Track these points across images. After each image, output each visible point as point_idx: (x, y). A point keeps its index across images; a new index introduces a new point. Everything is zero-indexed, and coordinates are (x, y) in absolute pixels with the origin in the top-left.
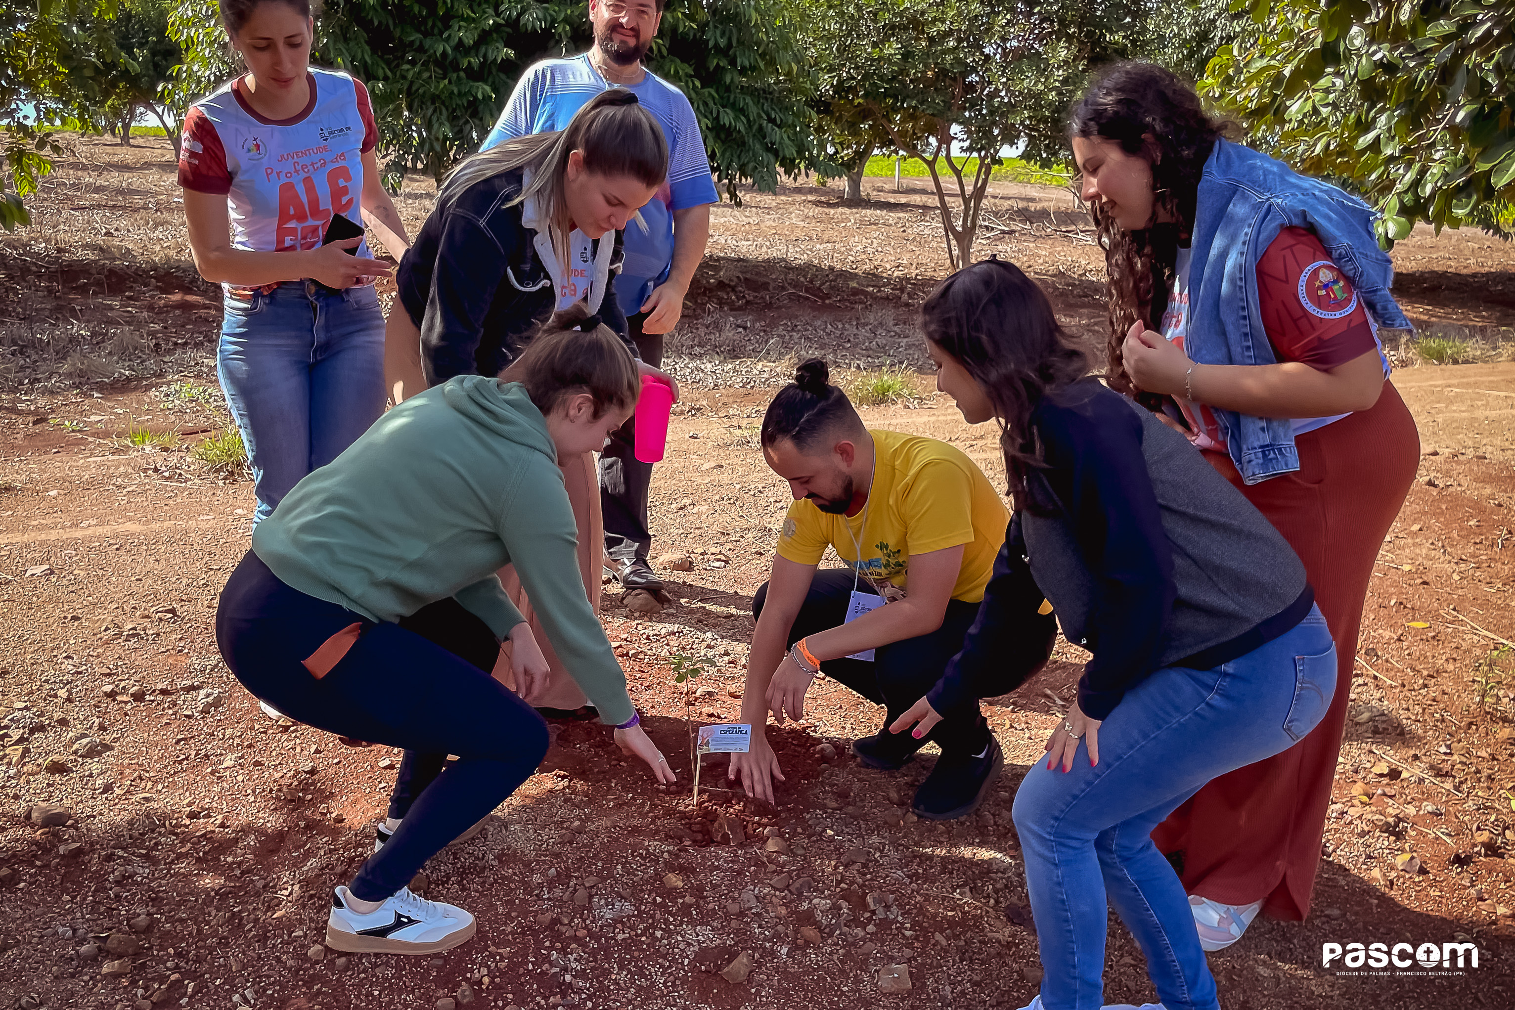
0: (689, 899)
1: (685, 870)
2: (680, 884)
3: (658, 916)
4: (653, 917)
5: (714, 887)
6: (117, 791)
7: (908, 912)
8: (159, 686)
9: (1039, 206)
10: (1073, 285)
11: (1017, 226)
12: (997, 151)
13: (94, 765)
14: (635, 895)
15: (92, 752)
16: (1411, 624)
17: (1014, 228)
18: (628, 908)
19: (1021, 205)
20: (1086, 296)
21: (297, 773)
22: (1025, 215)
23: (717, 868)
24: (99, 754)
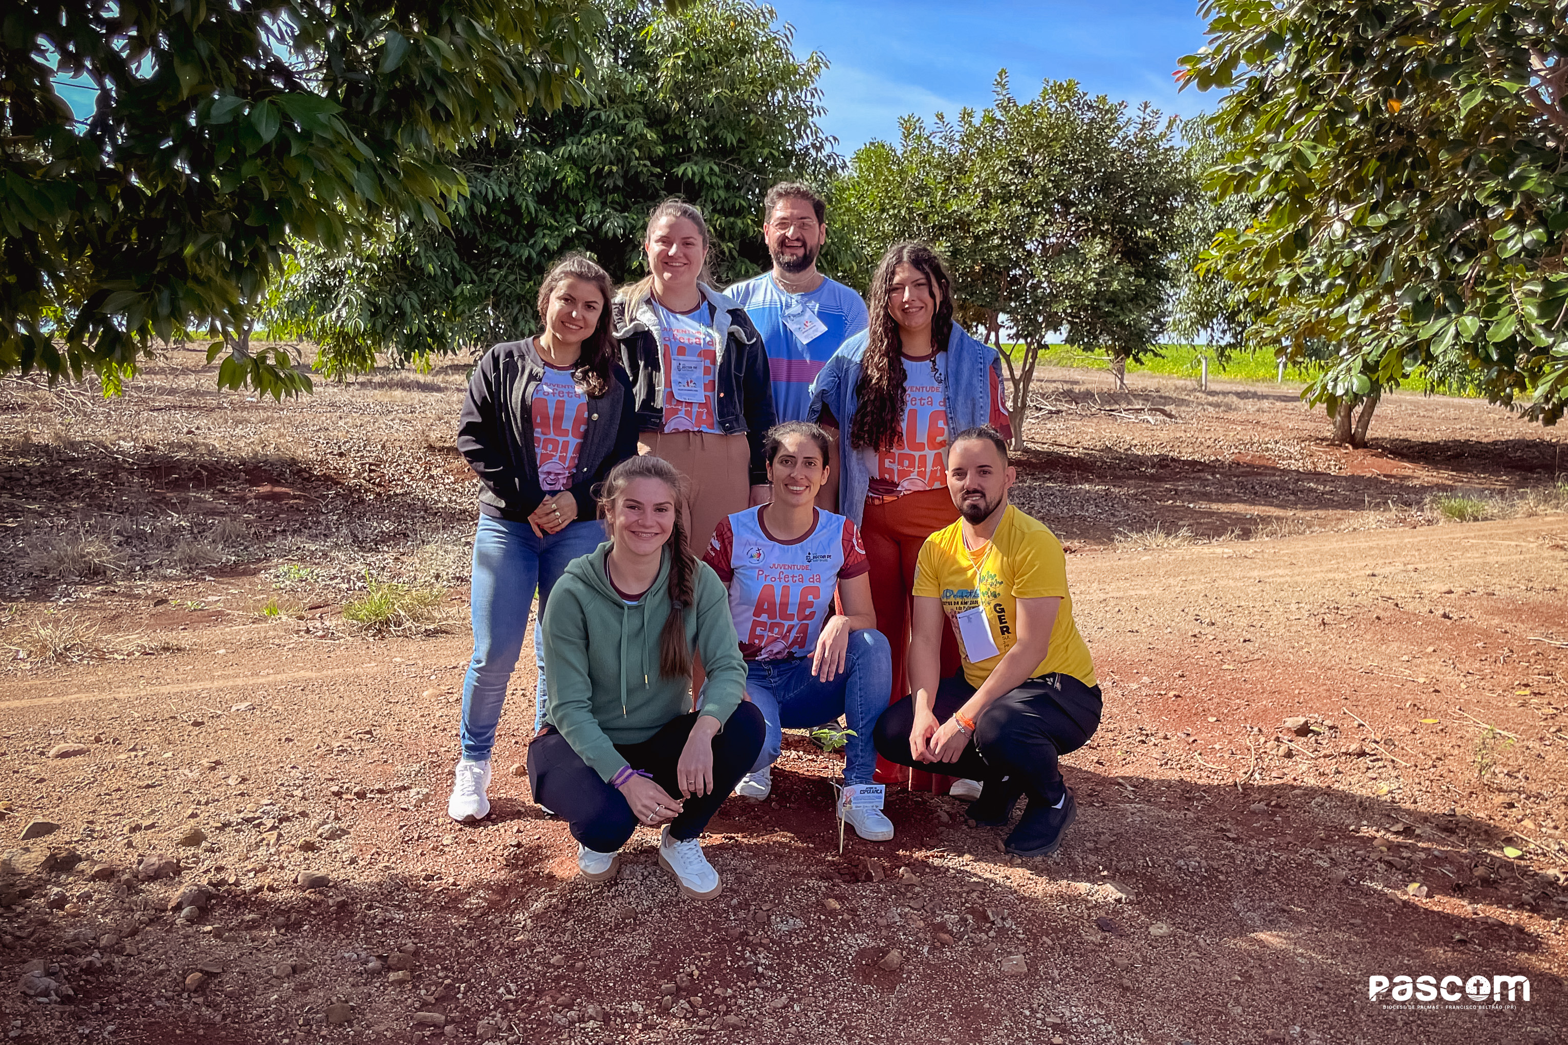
0: (846, 916)
1: (839, 898)
2: (838, 907)
3: (824, 928)
4: (820, 928)
5: (864, 909)
6: (361, 863)
7: (1021, 923)
8: (377, 787)
9: (1083, 388)
10: (1121, 459)
11: (1064, 407)
12: (1043, 337)
13: (338, 845)
14: (804, 912)
15: (334, 835)
16: (1424, 721)
17: (1061, 408)
18: (800, 923)
19: (1066, 387)
20: (1133, 469)
21: (505, 848)
22: (1071, 396)
23: (865, 897)
24: (340, 837)
